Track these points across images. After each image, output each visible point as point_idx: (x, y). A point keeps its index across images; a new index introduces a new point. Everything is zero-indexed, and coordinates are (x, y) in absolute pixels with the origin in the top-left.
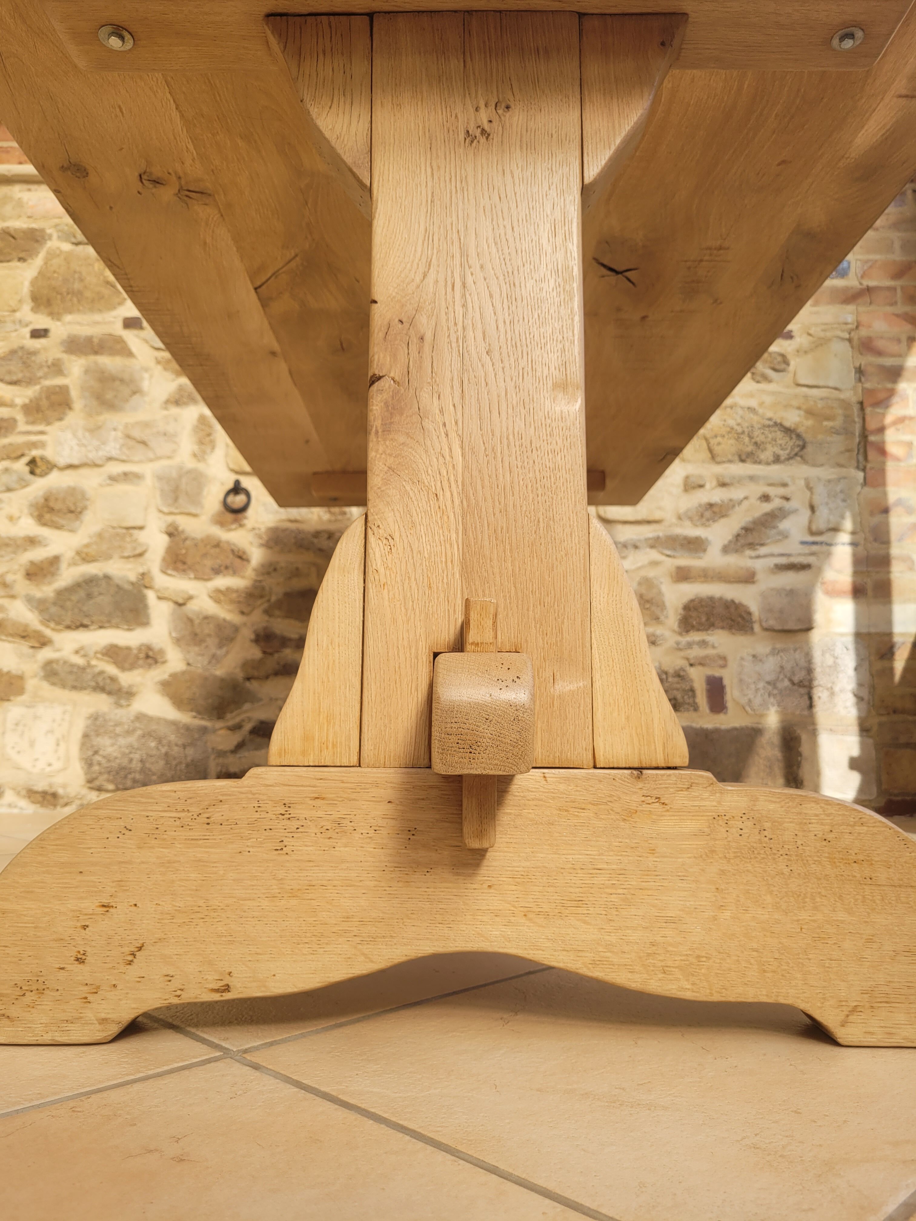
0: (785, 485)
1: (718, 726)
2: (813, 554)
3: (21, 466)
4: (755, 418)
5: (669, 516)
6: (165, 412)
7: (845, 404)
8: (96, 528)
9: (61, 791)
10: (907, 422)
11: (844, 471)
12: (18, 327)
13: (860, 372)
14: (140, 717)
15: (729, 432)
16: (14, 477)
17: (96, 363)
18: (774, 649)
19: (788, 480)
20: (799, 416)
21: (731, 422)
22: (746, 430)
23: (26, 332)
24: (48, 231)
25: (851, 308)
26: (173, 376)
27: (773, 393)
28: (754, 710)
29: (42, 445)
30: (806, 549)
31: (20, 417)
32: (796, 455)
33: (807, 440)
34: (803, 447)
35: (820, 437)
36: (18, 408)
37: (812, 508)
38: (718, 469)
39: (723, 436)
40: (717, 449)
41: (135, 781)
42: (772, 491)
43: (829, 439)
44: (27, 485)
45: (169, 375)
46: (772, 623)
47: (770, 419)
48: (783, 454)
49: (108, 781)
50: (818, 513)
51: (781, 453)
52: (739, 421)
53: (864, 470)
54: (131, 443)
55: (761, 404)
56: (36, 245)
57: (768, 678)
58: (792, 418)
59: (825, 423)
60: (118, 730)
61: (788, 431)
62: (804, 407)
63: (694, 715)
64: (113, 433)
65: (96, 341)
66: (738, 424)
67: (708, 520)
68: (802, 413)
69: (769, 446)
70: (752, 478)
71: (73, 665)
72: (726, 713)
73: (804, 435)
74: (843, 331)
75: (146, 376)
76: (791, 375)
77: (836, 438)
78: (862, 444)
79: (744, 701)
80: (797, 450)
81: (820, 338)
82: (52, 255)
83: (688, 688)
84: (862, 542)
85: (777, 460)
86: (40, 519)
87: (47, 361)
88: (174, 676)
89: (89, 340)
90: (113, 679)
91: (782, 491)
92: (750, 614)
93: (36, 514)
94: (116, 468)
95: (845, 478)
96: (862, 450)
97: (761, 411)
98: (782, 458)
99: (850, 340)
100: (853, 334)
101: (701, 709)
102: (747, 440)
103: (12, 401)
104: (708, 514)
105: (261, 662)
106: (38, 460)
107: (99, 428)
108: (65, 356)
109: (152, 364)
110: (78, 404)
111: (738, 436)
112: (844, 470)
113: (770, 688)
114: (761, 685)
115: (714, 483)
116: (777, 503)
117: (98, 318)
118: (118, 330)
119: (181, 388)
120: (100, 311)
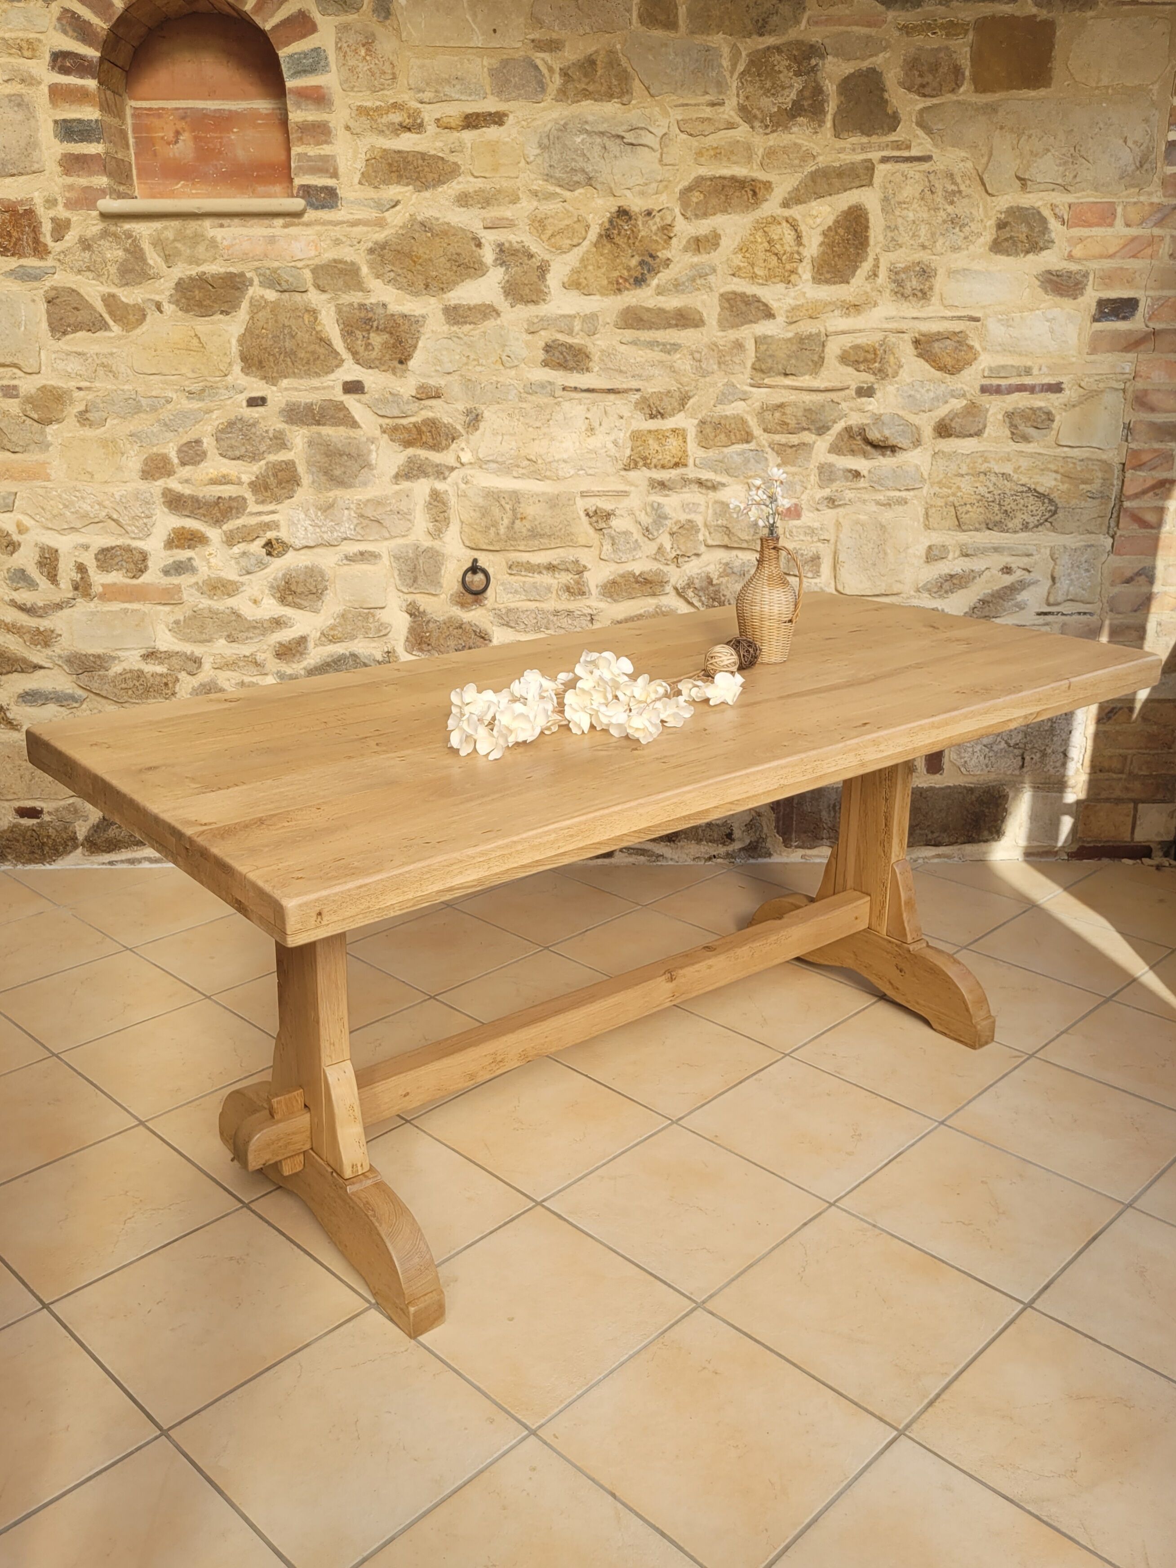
0: (1028, 555)
1: (933, 785)
2: (1047, 624)
3: (256, 547)
4: (1008, 484)
5: (908, 588)
6: (397, 487)
7: (1106, 466)
8: (339, 609)
10: (1167, 486)
11: (1092, 539)
12: (232, 393)
13: (1128, 428)
15: (978, 501)
16: (253, 561)
17: (319, 434)
19: (1031, 549)
20: (1056, 479)
21: (982, 490)
22: (997, 497)
23: (242, 398)
24: (248, 275)
25: (1131, 356)
26: (401, 448)
27: (1032, 455)
28: (968, 770)
29: (274, 525)
30: (1042, 619)
31: (249, 495)
32: (1046, 520)
33: (1060, 505)
34: (1055, 513)
35: (1074, 502)
36: (245, 485)
37: (1053, 579)
38: (963, 537)
39: (972, 504)
40: (964, 518)
42: (1015, 562)
43: (1083, 504)
44: (266, 566)
45: (396, 446)
47: (1024, 485)
48: (1033, 521)
50: (1058, 585)
51: (1030, 520)
52: (991, 489)
53: (1113, 537)
54: (366, 522)
55: (1016, 469)
56: (237, 294)
58: (1047, 482)
59: (1082, 486)
61: (1041, 496)
62: (1061, 470)
64: (346, 512)
65: (316, 408)
66: (990, 492)
67: (946, 592)
68: (1059, 477)
69: (1018, 514)
70: (996, 549)
72: (941, 774)
73: (1057, 500)
74: (1117, 381)
75: (373, 447)
76: (1054, 433)
77: (1090, 503)
78: (1117, 507)
79: (959, 763)
80: (1048, 515)
81: (1091, 391)
82: (257, 306)
84: (1098, 612)
85: (1025, 527)
86: (282, 600)
87: (267, 432)
89: (309, 407)
91: (1024, 561)
93: (278, 595)
94: (353, 548)
95: (1092, 546)
96: (1115, 515)
97: (1015, 477)
98: (1031, 525)
99: (1124, 391)
100: (1128, 384)
101: (919, 770)
102: (997, 508)
103: (239, 478)
104: (946, 586)
106: (274, 542)
107: (331, 506)
108: (285, 426)
109: (378, 433)
110: (306, 479)
111: (989, 505)
112: (1093, 536)
113: (986, 750)
114: (978, 748)
115: (958, 553)
116: (1018, 575)
117: (316, 382)
118: (339, 395)
119: (410, 460)
120: (318, 375)
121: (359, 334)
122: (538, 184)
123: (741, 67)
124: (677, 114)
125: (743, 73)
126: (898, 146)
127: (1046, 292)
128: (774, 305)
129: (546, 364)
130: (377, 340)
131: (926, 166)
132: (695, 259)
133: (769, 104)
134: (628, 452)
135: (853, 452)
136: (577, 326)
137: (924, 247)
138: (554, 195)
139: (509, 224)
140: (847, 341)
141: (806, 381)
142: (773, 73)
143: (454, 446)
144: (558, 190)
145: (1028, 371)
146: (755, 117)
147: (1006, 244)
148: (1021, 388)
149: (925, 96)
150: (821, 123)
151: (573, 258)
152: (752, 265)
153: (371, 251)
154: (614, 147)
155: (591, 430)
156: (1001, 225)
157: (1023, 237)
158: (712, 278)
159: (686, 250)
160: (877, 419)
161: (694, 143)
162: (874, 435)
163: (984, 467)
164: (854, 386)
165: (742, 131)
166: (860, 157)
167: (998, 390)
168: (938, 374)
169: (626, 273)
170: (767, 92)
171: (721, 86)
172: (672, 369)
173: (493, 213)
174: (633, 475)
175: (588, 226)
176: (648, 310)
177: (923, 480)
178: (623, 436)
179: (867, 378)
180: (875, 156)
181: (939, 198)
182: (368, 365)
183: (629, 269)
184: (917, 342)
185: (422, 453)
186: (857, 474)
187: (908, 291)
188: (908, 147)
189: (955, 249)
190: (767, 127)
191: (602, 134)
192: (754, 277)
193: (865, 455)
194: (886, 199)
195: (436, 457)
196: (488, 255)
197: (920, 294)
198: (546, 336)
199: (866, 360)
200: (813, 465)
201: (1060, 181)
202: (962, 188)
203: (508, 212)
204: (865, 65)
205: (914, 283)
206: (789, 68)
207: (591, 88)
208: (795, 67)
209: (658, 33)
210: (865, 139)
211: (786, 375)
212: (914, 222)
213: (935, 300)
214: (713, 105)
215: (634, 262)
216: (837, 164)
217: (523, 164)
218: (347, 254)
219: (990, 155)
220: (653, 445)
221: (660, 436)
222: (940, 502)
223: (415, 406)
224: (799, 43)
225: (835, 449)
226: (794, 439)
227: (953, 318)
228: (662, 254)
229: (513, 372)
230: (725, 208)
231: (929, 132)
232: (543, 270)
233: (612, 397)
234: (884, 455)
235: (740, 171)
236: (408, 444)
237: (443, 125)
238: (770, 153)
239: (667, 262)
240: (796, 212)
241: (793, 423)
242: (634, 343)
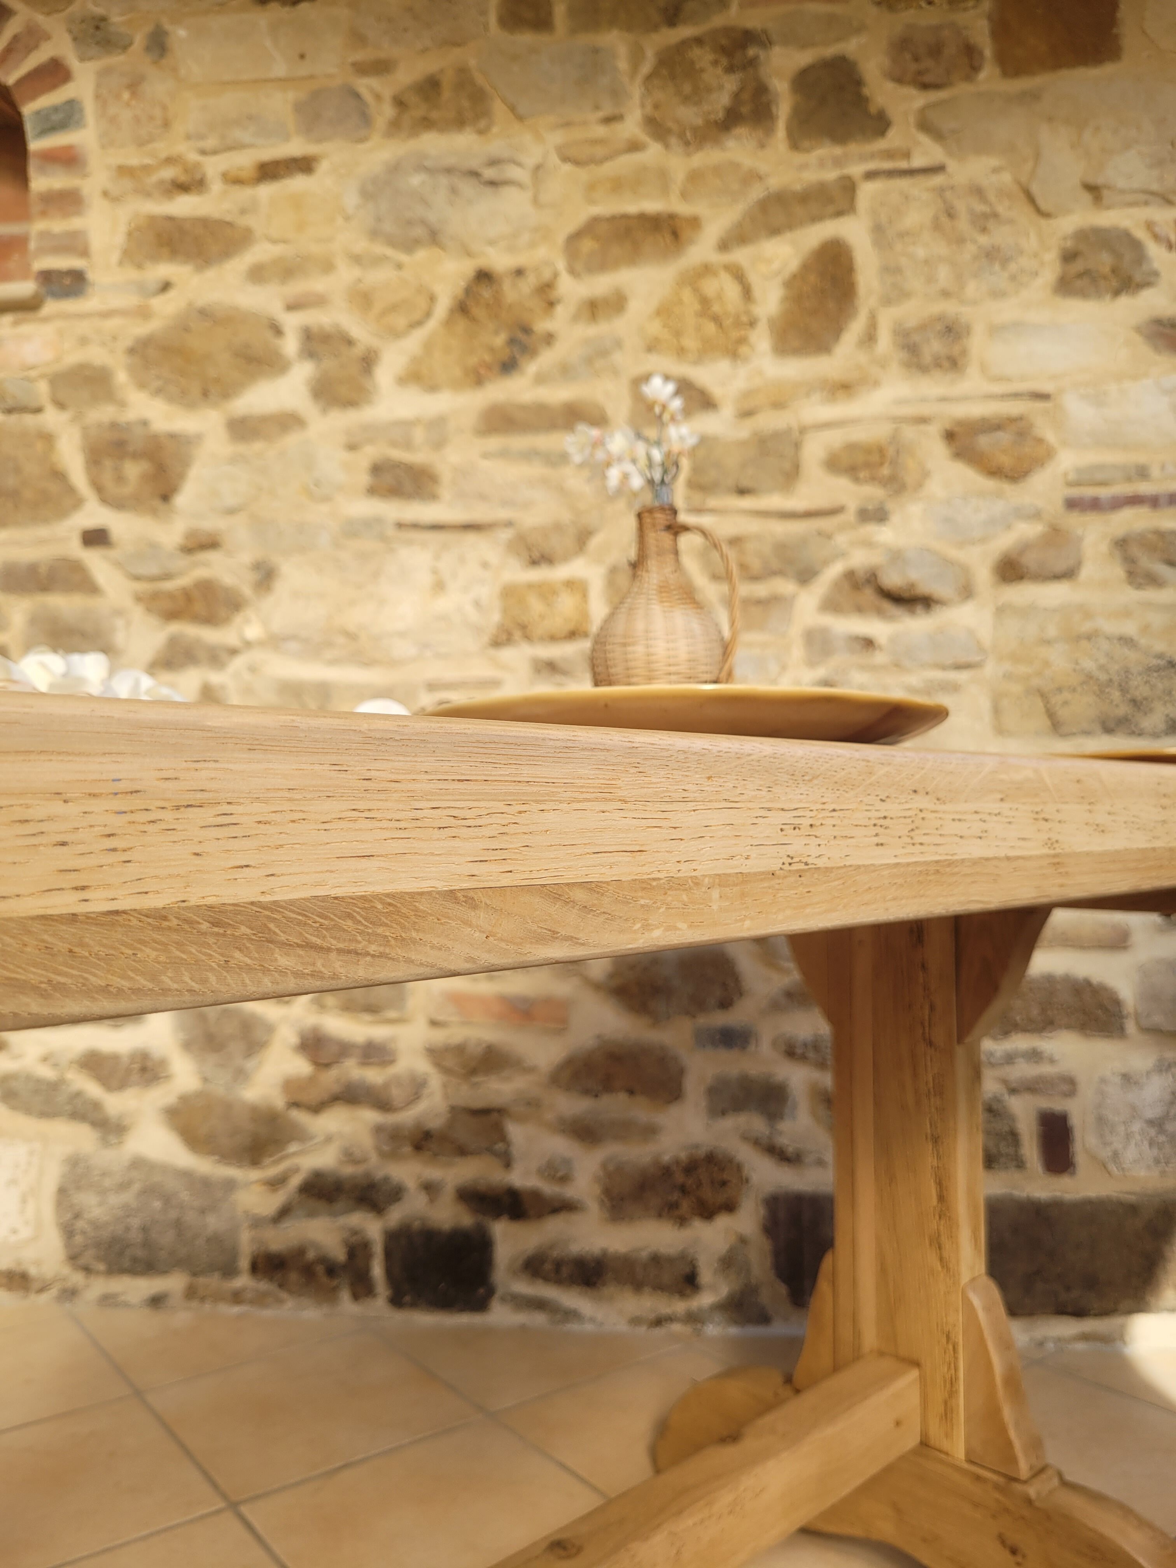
1: (1058, 1194)
4: (1133, 655)
9: (33, 1271)
14: (138, 1163)
15: (1083, 683)
17: (45, 606)
18: (1161, 1060)
21: (1089, 665)
22: (1116, 677)
26: (162, 623)
28: (1123, 1169)
38: (1063, 746)
39: (1073, 690)
40: (1062, 713)
41: (135, 1260)
45: (153, 621)
46: (1158, 1019)
47: (1160, 656)
49: (98, 1258)
52: (1103, 661)
55: (1144, 630)
57: (1150, 1114)
60: (107, 1182)
63: (1015, 1176)
65: (43, 570)
66: (1102, 668)
69: (1157, 704)
71: (39, 1081)
72: (1073, 1173)
75: (120, 622)
79: (1105, 1153)
83: (1006, 1129)
88: (184, 1098)
89: (33, 569)
90: (97, 1106)
92: (1117, 1003)
97: (1143, 642)
101: (1028, 1165)
102: (1116, 694)
105: (311, 1080)
109: (128, 602)
111: (1102, 689)
113: (1152, 1132)
114: (1136, 1127)
117: (43, 531)
118: (76, 550)
119: (173, 642)
120: (46, 521)
121: (108, 463)
122: (362, 245)
123: (646, 68)
124: (556, 138)
125: (649, 78)
126: (889, 155)
127: (1157, 349)
128: (717, 391)
129: (372, 491)
130: (133, 470)
131: (938, 180)
132: (592, 331)
133: (689, 115)
134: (496, 617)
135: (860, 610)
136: (419, 435)
137: (946, 294)
138: (384, 259)
139: (319, 301)
140: (835, 439)
141: (775, 501)
142: (692, 72)
143: (238, 619)
144: (389, 252)
145: (1142, 473)
146: (669, 131)
147: (1079, 283)
148: (1135, 500)
149: (925, 87)
150: (770, 131)
151: (413, 342)
152: (678, 334)
153: (131, 351)
154: (467, 188)
155: (439, 586)
156: (1069, 257)
157: (1106, 270)
158: (618, 358)
159: (576, 318)
160: (896, 556)
161: (583, 175)
162: (892, 580)
163: (1087, 627)
164: (852, 506)
165: (653, 152)
166: (831, 175)
167: (1095, 505)
168: (990, 484)
169: (487, 357)
170: (686, 100)
171: (617, 94)
172: (561, 491)
173: (297, 287)
174: (507, 654)
175: (432, 299)
176: (524, 408)
177: (981, 649)
178: (487, 592)
179: (872, 492)
180: (856, 170)
181: (963, 224)
182: (117, 504)
183: (492, 350)
184: (950, 436)
185: (191, 631)
186: (868, 643)
187: (927, 358)
188: (907, 155)
189: (997, 294)
190: (687, 143)
191: (449, 171)
192: (681, 352)
193: (880, 613)
194: (878, 230)
195: (210, 635)
196: (290, 345)
197: (946, 364)
198: (371, 453)
199: (867, 465)
200: (795, 631)
201: (1155, 187)
202: (1000, 209)
203: (318, 284)
204: (830, 51)
205: (934, 347)
206: (715, 63)
207: (435, 115)
208: (724, 61)
209: (526, 38)
210: (838, 150)
211: (742, 492)
212: (926, 262)
213: (973, 371)
214: (609, 120)
215: (499, 340)
216: (798, 187)
217: (340, 221)
218: (96, 355)
219: (1037, 156)
220: (536, 606)
221: (546, 591)
222: (1016, 688)
223: (181, 562)
224: (727, 31)
225: (831, 605)
226: (761, 590)
227: (1004, 397)
228: (542, 326)
229: (324, 508)
230: (634, 257)
231: (937, 135)
232: (368, 362)
233: (471, 538)
234: (912, 612)
235: (652, 206)
236: (171, 615)
237: (234, 180)
238: (695, 177)
239: (549, 339)
240: (740, 256)
241: (756, 565)
242: (504, 454)
